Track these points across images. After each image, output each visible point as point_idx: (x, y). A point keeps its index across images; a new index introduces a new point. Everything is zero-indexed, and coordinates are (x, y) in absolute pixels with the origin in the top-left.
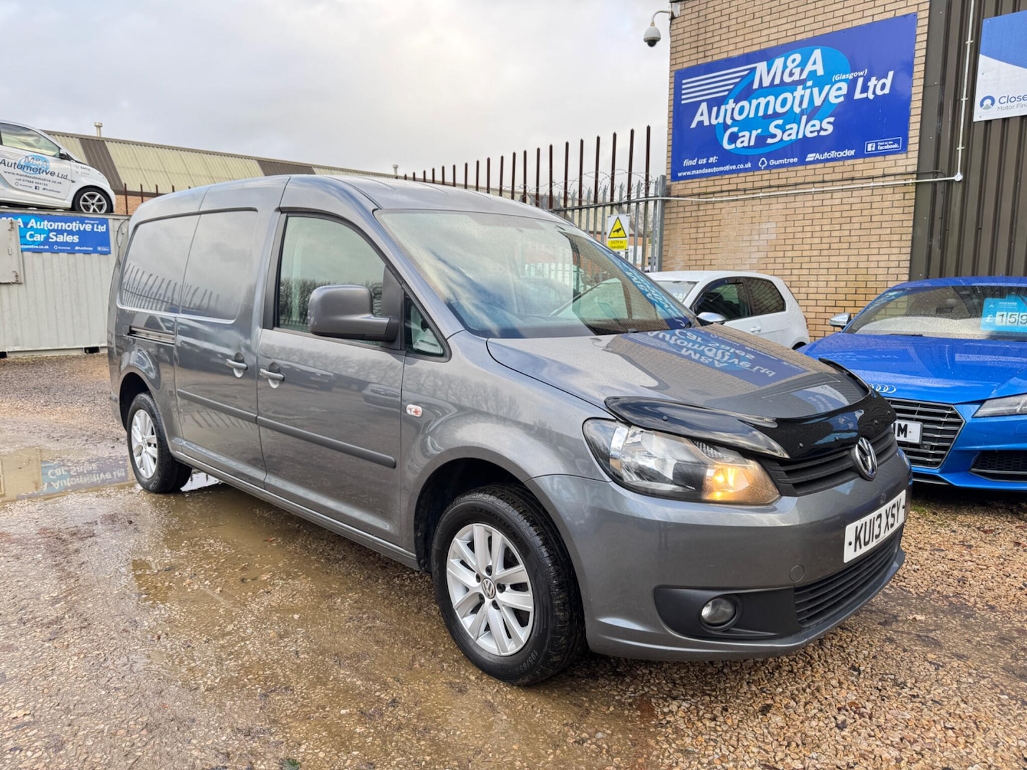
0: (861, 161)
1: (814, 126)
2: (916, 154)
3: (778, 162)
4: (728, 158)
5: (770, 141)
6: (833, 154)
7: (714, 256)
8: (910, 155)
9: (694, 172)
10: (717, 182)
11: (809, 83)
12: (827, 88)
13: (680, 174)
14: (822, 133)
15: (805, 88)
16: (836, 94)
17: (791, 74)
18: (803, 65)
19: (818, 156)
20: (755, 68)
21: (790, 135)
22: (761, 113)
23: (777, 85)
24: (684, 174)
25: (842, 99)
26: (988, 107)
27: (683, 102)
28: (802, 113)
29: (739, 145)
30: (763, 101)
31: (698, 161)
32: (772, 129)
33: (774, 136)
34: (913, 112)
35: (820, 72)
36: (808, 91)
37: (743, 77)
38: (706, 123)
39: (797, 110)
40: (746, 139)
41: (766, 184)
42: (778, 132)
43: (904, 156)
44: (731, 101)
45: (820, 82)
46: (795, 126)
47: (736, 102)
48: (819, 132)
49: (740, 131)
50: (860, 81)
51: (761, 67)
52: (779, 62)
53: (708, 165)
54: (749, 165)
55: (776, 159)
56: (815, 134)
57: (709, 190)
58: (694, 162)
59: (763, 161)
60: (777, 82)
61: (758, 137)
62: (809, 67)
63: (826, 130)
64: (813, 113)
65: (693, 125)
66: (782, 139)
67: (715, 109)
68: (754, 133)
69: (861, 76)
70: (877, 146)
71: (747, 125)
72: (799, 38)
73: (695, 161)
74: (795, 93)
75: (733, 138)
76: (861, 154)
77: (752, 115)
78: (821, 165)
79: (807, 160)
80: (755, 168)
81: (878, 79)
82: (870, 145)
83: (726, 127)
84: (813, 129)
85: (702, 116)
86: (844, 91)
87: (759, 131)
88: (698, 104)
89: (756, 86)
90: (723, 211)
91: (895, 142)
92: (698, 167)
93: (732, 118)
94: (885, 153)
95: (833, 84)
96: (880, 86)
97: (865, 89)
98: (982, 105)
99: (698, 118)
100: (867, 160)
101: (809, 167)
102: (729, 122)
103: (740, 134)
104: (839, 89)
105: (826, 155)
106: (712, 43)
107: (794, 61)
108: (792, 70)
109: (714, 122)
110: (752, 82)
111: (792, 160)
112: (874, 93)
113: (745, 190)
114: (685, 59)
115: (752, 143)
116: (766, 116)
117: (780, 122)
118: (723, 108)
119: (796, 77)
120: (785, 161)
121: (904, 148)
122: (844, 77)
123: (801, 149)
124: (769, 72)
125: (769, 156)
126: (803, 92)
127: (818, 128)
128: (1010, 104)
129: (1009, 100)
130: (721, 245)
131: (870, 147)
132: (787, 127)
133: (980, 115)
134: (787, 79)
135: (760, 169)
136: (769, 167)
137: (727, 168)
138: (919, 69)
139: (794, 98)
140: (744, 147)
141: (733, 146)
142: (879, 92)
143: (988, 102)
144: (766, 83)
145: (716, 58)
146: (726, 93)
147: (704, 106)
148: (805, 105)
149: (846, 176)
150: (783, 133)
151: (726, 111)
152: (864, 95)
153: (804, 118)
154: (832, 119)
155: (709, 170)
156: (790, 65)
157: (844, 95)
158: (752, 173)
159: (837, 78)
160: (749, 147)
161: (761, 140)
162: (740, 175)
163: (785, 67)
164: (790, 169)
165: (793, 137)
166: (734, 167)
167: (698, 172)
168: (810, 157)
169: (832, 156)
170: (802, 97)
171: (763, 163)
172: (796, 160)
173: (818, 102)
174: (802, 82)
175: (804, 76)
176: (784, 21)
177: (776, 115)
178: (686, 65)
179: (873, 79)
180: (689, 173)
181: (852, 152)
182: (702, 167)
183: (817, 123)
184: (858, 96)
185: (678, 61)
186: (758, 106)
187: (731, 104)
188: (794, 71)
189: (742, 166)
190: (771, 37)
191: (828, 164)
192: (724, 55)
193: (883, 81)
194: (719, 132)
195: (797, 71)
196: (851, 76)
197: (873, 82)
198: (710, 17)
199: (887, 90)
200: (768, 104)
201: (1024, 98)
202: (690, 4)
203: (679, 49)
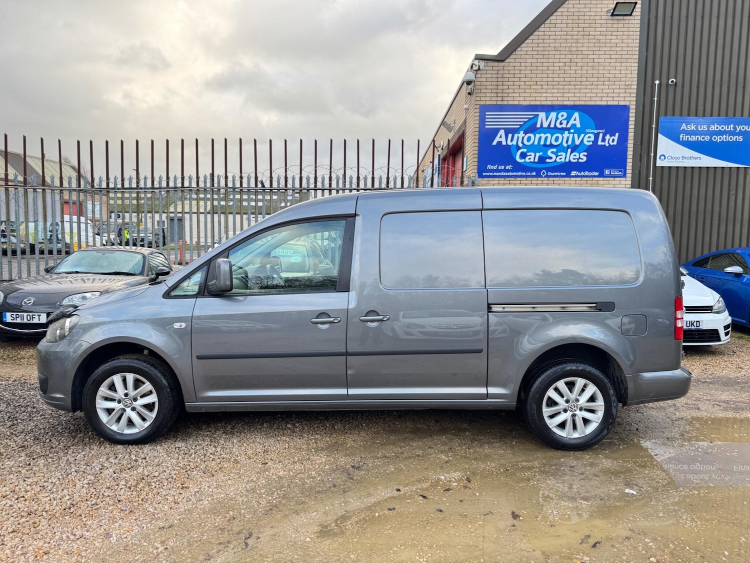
0: (602, 179)
1: (575, 155)
2: (630, 179)
3: (553, 174)
4: (518, 167)
5: (548, 160)
6: (587, 173)
8: (627, 179)
9: (495, 174)
10: (511, 182)
11: (572, 131)
12: (582, 135)
13: (484, 174)
14: (580, 161)
15: (569, 133)
16: (588, 140)
17: (561, 123)
18: (568, 119)
19: (578, 173)
20: (538, 115)
21: (560, 159)
22: (542, 143)
23: (552, 128)
24: (488, 174)
25: (591, 143)
26: (662, 160)
27: (486, 127)
28: (568, 147)
29: (527, 160)
30: (543, 136)
31: (498, 167)
32: (549, 153)
33: (551, 158)
34: (628, 157)
35: (578, 126)
36: (571, 135)
37: (530, 119)
38: (504, 143)
39: (565, 145)
40: (532, 157)
42: (554, 156)
43: (624, 179)
44: (522, 132)
45: (579, 132)
46: (564, 154)
47: (525, 133)
48: (578, 159)
49: (528, 151)
50: (601, 135)
51: (542, 115)
52: (553, 115)
53: (505, 170)
54: (534, 174)
55: (552, 172)
56: (576, 160)
58: (495, 167)
59: (544, 172)
60: (552, 126)
61: (540, 157)
62: (572, 122)
63: (582, 159)
64: (574, 148)
65: (495, 143)
66: (555, 161)
67: (510, 136)
68: (538, 155)
69: (601, 133)
70: (610, 172)
71: (533, 148)
72: (565, 103)
73: (496, 166)
74: (564, 135)
75: (523, 156)
76: (602, 175)
77: (536, 143)
78: (580, 179)
79: (572, 175)
80: (538, 175)
81: (611, 136)
82: (607, 171)
83: (518, 148)
84: (575, 157)
85: (500, 138)
86: (592, 139)
87: (541, 153)
88: (499, 130)
89: (538, 126)
92: (498, 170)
93: (522, 143)
94: (615, 177)
95: (586, 134)
96: (612, 140)
97: (604, 140)
98: (660, 158)
99: (497, 139)
100: (605, 179)
101: (572, 179)
102: (520, 145)
103: (528, 154)
104: (589, 137)
105: (582, 173)
106: (508, 93)
107: (562, 116)
108: (561, 121)
109: (509, 143)
110: (536, 123)
111: (562, 174)
112: (609, 143)
114: (487, 99)
115: (536, 160)
116: (545, 145)
117: (554, 150)
118: (516, 136)
119: (564, 126)
120: (558, 174)
121: (624, 176)
122: (592, 131)
123: (567, 169)
124: (547, 119)
125: (548, 170)
126: (568, 135)
127: (577, 157)
128: (672, 160)
129: (672, 158)
131: (607, 172)
132: (559, 154)
133: (659, 163)
134: (558, 126)
135: (542, 177)
136: (547, 176)
137: (519, 174)
138: (631, 135)
139: (563, 137)
140: (530, 162)
141: (523, 160)
142: (611, 143)
143: (663, 157)
144: (545, 125)
145: (510, 103)
146: (518, 127)
147: (502, 132)
148: (570, 143)
150: (557, 157)
151: (518, 138)
152: (603, 143)
153: (569, 150)
154: (586, 154)
155: (507, 174)
156: (560, 118)
157: (592, 141)
158: (536, 179)
159: (588, 131)
160: (534, 162)
161: (542, 160)
162: (528, 179)
163: (557, 119)
164: (561, 179)
165: (563, 160)
166: (524, 174)
167: (498, 174)
168: (573, 173)
169: (586, 174)
170: (568, 138)
171: (544, 173)
172: (564, 174)
173: (577, 142)
174: (568, 129)
175: (569, 126)
176: (556, 91)
177: (551, 146)
178: (488, 103)
179: (608, 135)
180: (491, 174)
181: (597, 174)
182: (501, 171)
183: (577, 154)
184: (600, 143)
185: (482, 99)
186: (540, 138)
187: (522, 134)
188: (563, 122)
189: (529, 174)
190: (548, 99)
191: (584, 179)
192: (517, 103)
193: (613, 137)
194: (513, 150)
195: (565, 122)
196: (596, 131)
197: (608, 137)
198: (505, 76)
199: (615, 143)
200: (546, 138)
201: (678, 158)
202: (491, 64)
203: (483, 91)
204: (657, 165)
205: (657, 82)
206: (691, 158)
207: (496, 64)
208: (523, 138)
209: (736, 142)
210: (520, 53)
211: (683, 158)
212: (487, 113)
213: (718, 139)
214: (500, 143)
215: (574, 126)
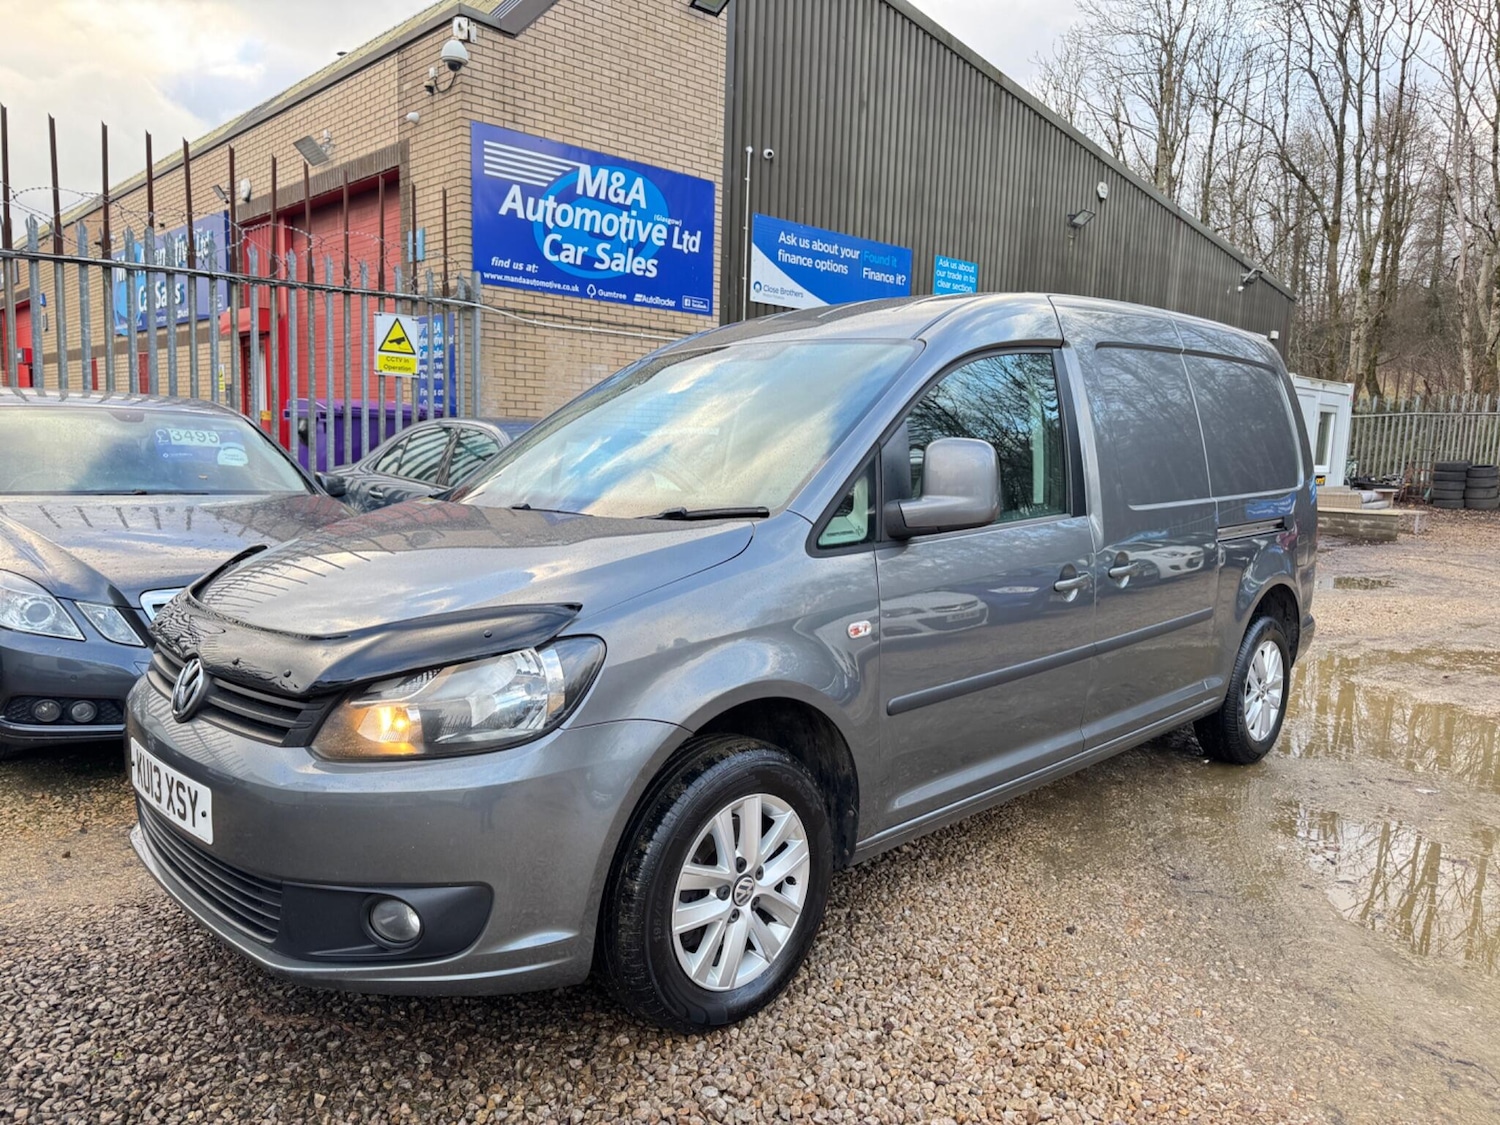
0: (678, 314)
1: (640, 263)
3: (608, 294)
4: (549, 271)
5: (597, 265)
6: (658, 300)
7: (538, 399)
9: (507, 278)
10: (538, 300)
11: (634, 213)
12: (650, 225)
13: (487, 276)
14: (648, 274)
15: (630, 216)
16: (657, 234)
17: (616, 195)
18: (627, 187)
19: (645, 299)
20: (579, 168)
21: (617, 265)
22: (587, 228)
23: (601, 201)
24: (493, 276)
25: (662, 243)
26: (757, 291)
27: (486, 172)
28: (629, 244)
29: (563, 258)
30: (589, 214)
31: (511, 264)
32: (599, 252)
33: (602, 261)
35: (643, 205)
36: (633, 222)
37: (565, 173)
38: (521, 215)
39: (624, 240)
40: (571, 253)
41: (596, 317)
42: (607, 259)
43: (710, 318)
44: (552, 198)
45: (645, 217)
46: (622, 257)
47: (559, 201)
48: (645, 271)
49: (564, 240)
50: (677, 230)
51: (585, 170)
52: (603, 173)
53: (529, 276)
54: (576, 289)
55: (605, 290)
56: (642, 273)
57: (529, 308)
58: (506, 264)
59: (592, 288)
60: (602, 196)
61: (584, 256)
62: (632, 195)
63: (651, 272)
64: (639, 248)
65: (503, 211)
66: (610, 268)
67: (531, 201)
68: (581, 250)
69: (677, 225)
70: (691, 303)
71: (572, 235)
72: (622, 155)
73: (509, 262)
74: (621, 219)
75: (556, 248)
76: (679, 307)
77: (576, 225)
78: (647, 309)
79: (636, 300)
80: (583, 294)
81: (691, 235)
82: (686, 300)
83: (547, 231)
84: (639, 266)
85: (512, 202)
86: (664, 235)
87: (586, 249)
88: (509, 184)
89: (580, 191)
90: (548, 340)
91: (705, 303)
92: (511, 272)
93: (553, 220)
94: (698, 312)
95: (656, 223)
96: (691, 243)
97: (681, 241)
98: (754, 287)
99: (508, 204)
100: (685, 314)
101: (636, 308)
102: (551, 225)
103: (565, 246)
104: (660, 231)
105: (651, 300)
106: (525, 109)
107: (618, 180)
108: (616, 189)
109: (531, 217)
110: (575, 185)
111: (621, 296)
112: (688, 247)
113: (572, 319)
114: (486, 111)
115: (579, 262)
116: (592, 233)
117: (607, 246)
118: (541, 202)
119: (621, 200)
120: (614, 295)
122: (664, 220)
123: (628, 285)
124: (593, 179)
125: (600, 284)
126: (628, 220)
127: (643, 266)
128: (770, 293)
129: (769, 290)
130: (547, 384)
131: (686, 302)
132: (616, 255)
133: (754, 296)
134: (612, 198)
135: (588, 297)
136: (597, 297)
137: (550, 285)
138: (718, 237)
139: (620, 223)
140: (568, 263)
141: (556, 258)
142: (692, 250)
143: (758, 286)
144: (591, 193)
145: (529, 130)
146: (545, 185)
147: (515, 190)
148: (631, 237)
149: (669, 326)
150: (612, 260)
151: (546, 208)
152: (679, 247)
153: (631, 251)
154: (656, 262)
155: (528, 282)
156: (616, 185)
157: (665, 240)
158: (579, 299)
159: (658, 218)
160: (574, 265)
161: (589, 261)
162: (567, 298)
163: (609, 184)
164: (620, 305)
165: (621, 269)
166: (559, 286)
167: (513, 279)
168: (638, 298)
169: (657, 302)
170: (628, 225)
171: (592, 290)
172: (625, 297)
173: (643, 238)
174: (628, 208)
175: (629, 202)
176: (606, 126)
177: (602, 237)
178: (487, 120)
179: (687, 232)
180: (500, 277)
181: (672, 303)
182: (517, 273)
183: (642, 260)
184: (675, 245)
185: (475, 108)
186: (583, 217)
187: (551, 202)
188: (619, 191)
189: (568, 288)
190: (595, 139)
191: (654, 310)
192: (540, 133)
193: (693, 238)
194: (538, 232)
195: (622, 192)
196: (670, 222)
197: (686, 236)
198: (519, 70)
199: (696, 250)
200: (593, 219)
201: (776, 291)
202: (490, 34)
203: (477, 91)
204: (752, 299)
205: (750, 149)
206: (791, 292)
207: (499, 38)
208: (554, 210)
209: (839, 275)
210: (543, 28)
211: (783, 291)
212: (486, 143)
213: (823, 265)
214: (512, 212)
215: (636, 202)
